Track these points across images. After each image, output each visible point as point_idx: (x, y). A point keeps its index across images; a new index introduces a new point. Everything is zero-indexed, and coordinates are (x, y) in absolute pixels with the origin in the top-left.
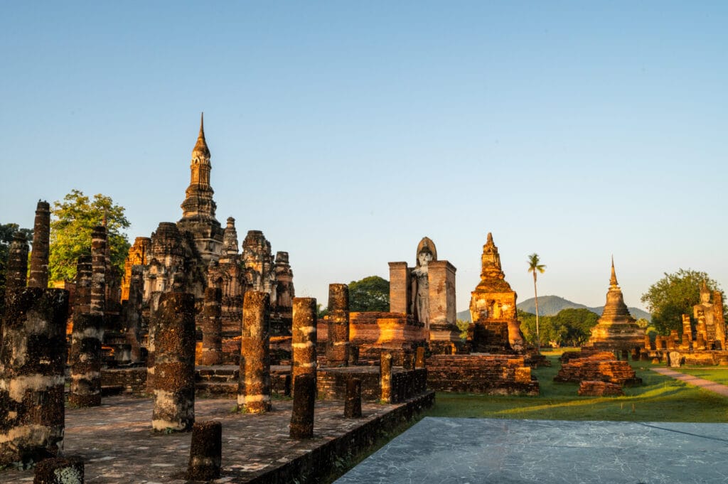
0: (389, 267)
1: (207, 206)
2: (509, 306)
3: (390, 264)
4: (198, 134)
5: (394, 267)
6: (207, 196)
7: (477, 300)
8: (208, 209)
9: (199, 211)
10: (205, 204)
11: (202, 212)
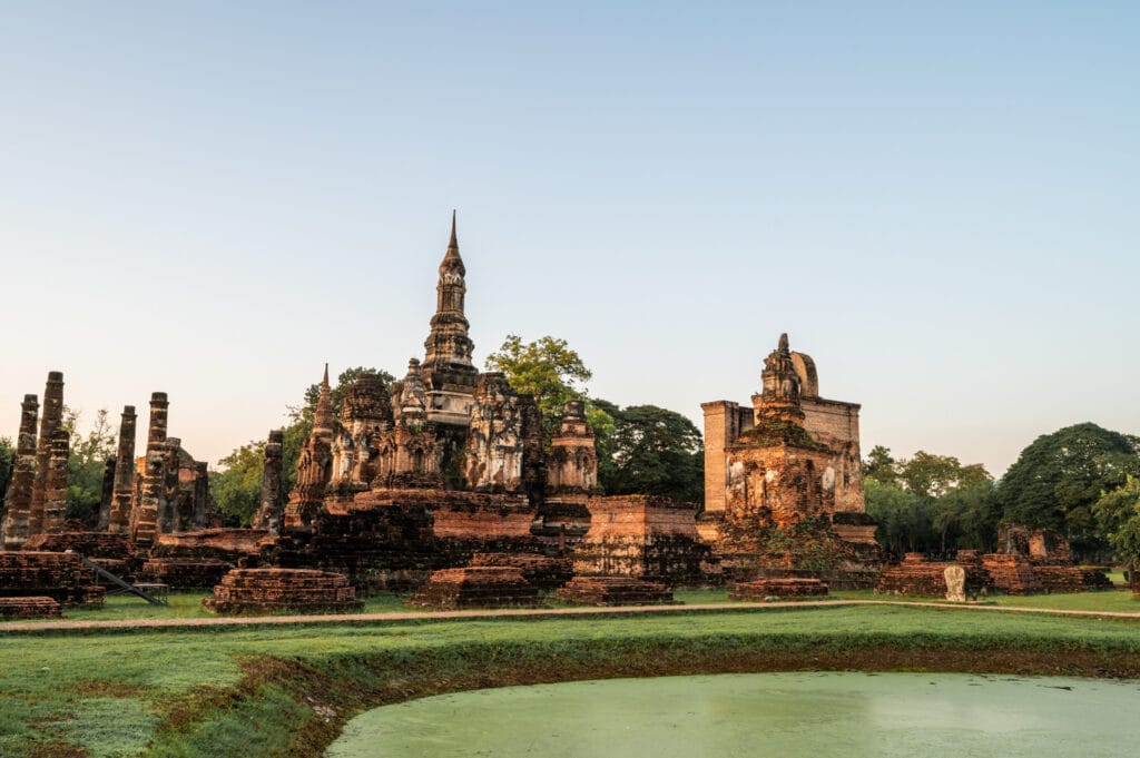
0: (702, 412)
1: (447, 344)
2: (776, 473)
3: (704, 406)
4: (448, 241)
5: (709, 412)
6: (451, 329)
7: (732, 465)
8: (450, 348)
9: (437, 353)
10: (445, 341)
11: (441, 353)
